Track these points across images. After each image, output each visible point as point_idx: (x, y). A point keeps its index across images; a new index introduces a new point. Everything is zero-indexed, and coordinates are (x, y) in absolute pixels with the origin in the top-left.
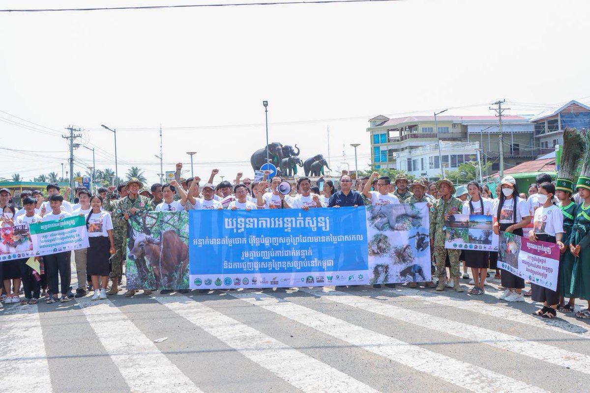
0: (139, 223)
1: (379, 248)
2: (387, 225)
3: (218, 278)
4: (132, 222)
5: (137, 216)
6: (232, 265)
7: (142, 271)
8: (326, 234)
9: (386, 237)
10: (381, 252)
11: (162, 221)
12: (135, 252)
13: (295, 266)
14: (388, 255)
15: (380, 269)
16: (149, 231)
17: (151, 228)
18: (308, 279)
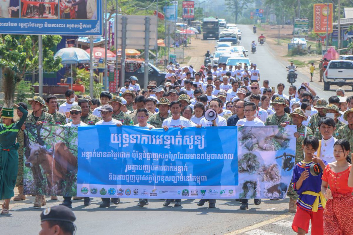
0: (34, 134)
1: (249, 166)
2: (256, 145)
3: (103, 188)
4: (28, 133)
5: (33, 127)
6: (116, 177)
7: (38, 178)
8: (201, 152)
9: (255, 156)
10: (250, 169)
11: (54, 134)
12: (31, 160)
13: (172, 180)
14: (256, 172)
15: (249, 185)
16: (43, 142)
17: (45, 139)
18: (183, 192)
